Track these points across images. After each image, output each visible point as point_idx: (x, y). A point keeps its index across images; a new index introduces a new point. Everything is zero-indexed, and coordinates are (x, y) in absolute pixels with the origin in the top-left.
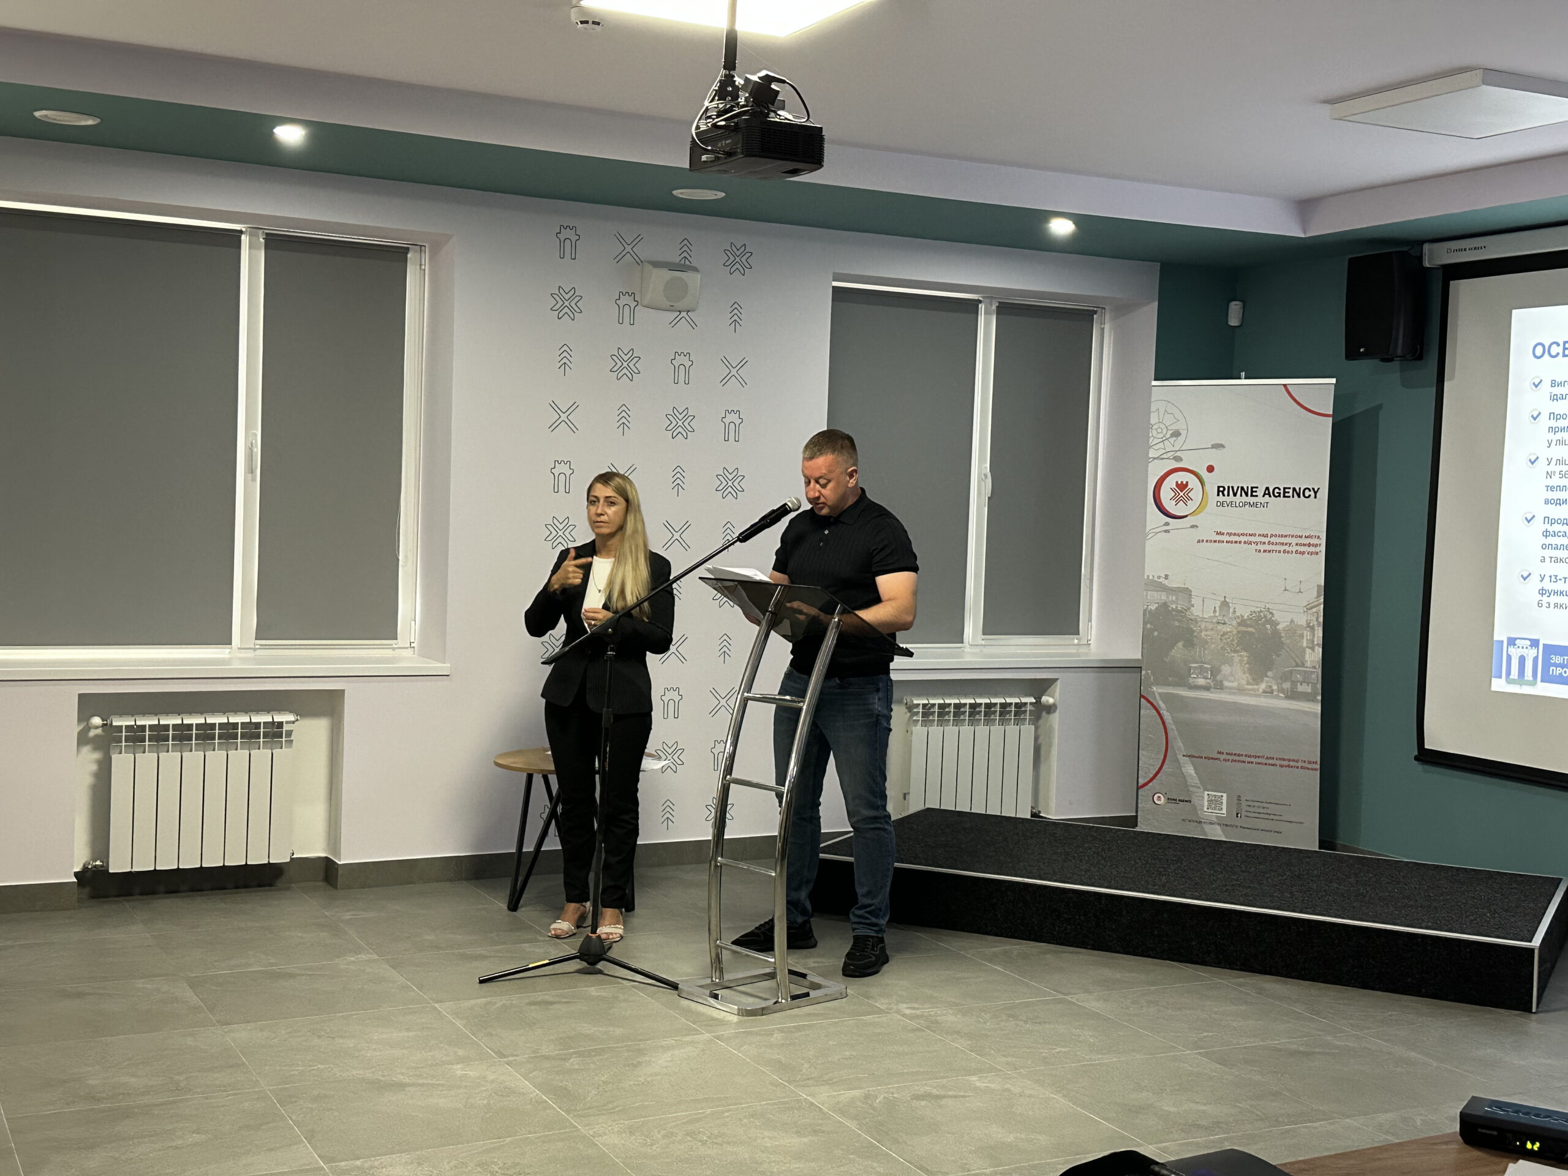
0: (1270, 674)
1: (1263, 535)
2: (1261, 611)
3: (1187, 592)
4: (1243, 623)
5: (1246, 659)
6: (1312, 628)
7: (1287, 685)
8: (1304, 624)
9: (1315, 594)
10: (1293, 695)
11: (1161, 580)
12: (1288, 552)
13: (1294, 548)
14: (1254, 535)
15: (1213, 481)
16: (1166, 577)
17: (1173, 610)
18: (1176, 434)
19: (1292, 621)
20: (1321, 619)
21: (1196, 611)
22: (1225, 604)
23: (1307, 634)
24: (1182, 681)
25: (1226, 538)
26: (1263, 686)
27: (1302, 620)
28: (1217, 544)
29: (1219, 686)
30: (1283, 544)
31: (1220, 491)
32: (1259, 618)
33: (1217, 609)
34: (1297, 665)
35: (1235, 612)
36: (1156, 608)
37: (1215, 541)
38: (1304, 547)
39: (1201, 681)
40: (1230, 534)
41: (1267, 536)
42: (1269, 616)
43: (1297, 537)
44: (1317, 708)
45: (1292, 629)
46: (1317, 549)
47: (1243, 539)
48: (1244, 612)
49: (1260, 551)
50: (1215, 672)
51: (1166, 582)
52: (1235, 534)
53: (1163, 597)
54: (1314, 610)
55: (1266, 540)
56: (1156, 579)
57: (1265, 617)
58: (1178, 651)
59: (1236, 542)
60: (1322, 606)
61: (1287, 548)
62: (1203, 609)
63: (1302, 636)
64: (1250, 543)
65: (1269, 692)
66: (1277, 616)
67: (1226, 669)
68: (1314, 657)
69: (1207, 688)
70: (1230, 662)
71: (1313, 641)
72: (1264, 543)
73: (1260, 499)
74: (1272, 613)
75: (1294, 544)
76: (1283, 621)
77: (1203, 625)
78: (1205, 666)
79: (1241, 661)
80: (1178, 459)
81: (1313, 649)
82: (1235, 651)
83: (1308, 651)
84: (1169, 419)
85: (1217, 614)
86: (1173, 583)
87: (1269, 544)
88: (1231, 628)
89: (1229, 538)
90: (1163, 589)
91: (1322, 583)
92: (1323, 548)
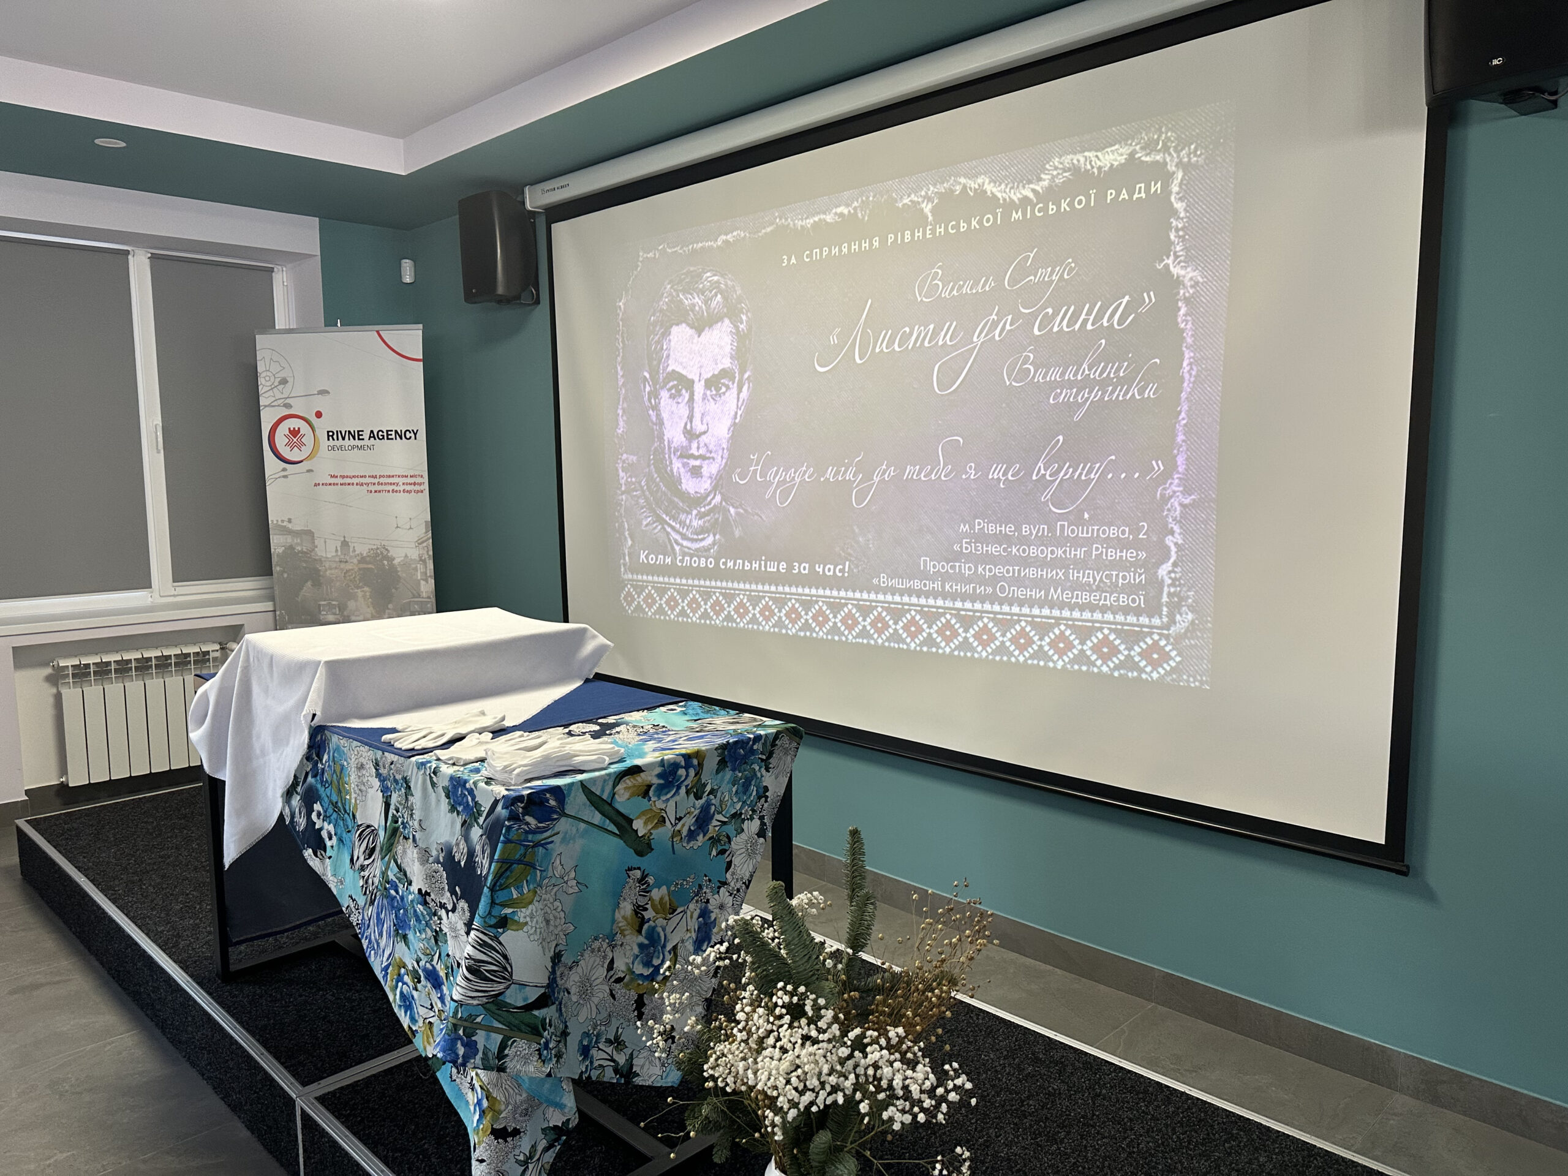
0: (390, 606)
1: (373, 477)
2: (378, 549)
3: (310, 533)
4: (363, 560)
5: (368, 594)
6: (424, 561)
8: (418, 558)
9: (424, 531)
11: (284, 524)
12: (396, 491)
13: (401, 488)
14: (365, 477)
15: (323, 426)
16: (290, 521)
17: (299, 552)
18: (284, 382)
19: (406, 556)
20: (431, 553)
21: (320, 552)
22: (345, 544)
23: (420, 566)
24: (314, 619)
25: (339, 481)
27: (414, 554)
28: (332, 486)
29: (348, 621)
30: (391, 484)
31: (330, 435)
32: (377, 555)
33: (339, 549)
34: (414, 597)
35: (354, 551)
36: (283, 551)
37: (330, 484)
38: (410, 486)
39: (331, 618)
40: (343, 477)
41: (376, 477)
42: (385, 553)
43: (403, 476)
45: (407, 563)
46: (422, 488)
47: (355, 481)
48: (362, 549)
49: (371, 492)
50: (342, 607)
51: (290, 526)
52: (347, 477)
53: (289, 540)
54: (425, 544)
55: (376, 481)
56: (280, 523)
57: (382, 553)
58: (308, 590)
59: (349, 484)
60: (431, 541)
61: (395, 487)
62: (327, 550)
63: (416, 569)
64: (362, 485)
66: (392, 553)
67: (352, 604)
69: (336, 623)
70: (353, 597)
71: (426, 574)
72: (374, 484)
73: (366, 442)
74: (387, 550)
75: (401, 484)
76: (399, 555)
77: (327, 565)
78: (334, 603)
79: (364, 596)
80: (288, 406)
81: (426, 581)
82: (358, 587)
83: (423, 582)
84: (275, 368)
85: (339, 553)
86: (296, 526)
87: (378, 484)
88: (353, 565)
89: (342, 480)
90: (289, 532)
91: (429, 519)
92: (426, 487)
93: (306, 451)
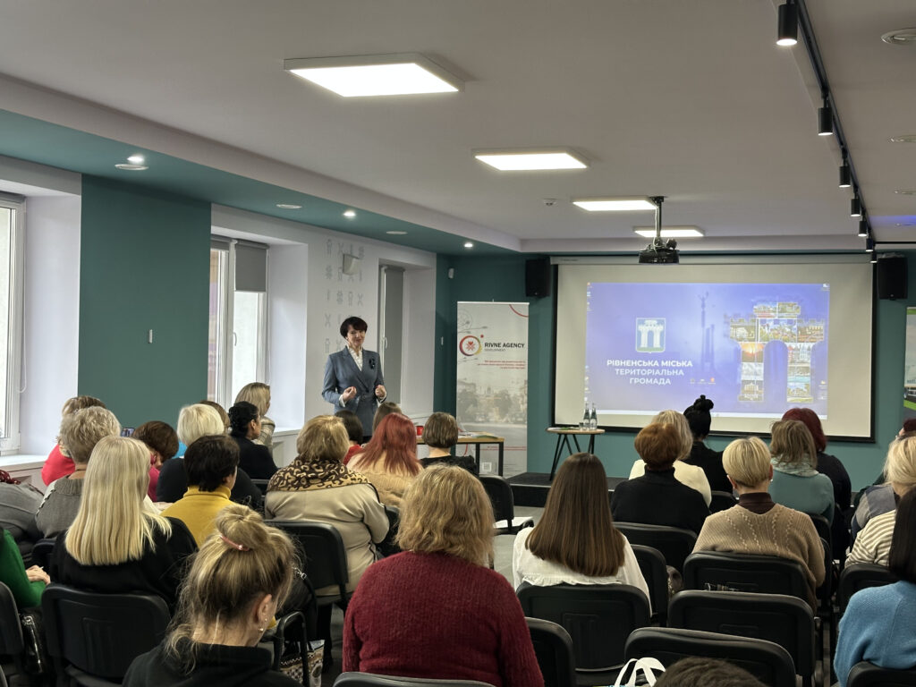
0: (507, 415)
1: (503, 362)
2: (503, 391)
3: (474, 384)
4: (497, 396)
5: (498, 409)
6: (523, 397)
7: (514, 419)
8: (521, 395)
9: (524, 384)
10: (516, 422)
11: (463, 380)
12: (514, 368)
13: (516, 367)
14: (500, 362)
15: (483, 341)
16: (465, 379)
17: (468, 392)
18: (468, 323)
19: (515, 394)
20: (527, 393)
21: (478, 392)
22: (489, 389)
23: (521, 399)
24: (473, 420)
26: (505, 420)
27: (518, 394)
28: (486, 365)
29: (488, 421)
30: (511, 365)
31: (486, 345)
32: (503, 394)
33: (486, 391)
34: (518, 411)
35: (493, 392)
36: (462, 393)
38: (520, 366)
39: (480, 420)
40: (490, 361)
41: (505, 362)
43: (517, 362)
44: (526, 427)
45: (515, 397)
46: (524, 367)
47: (496, 363)
48: (497, 391)
49: (502, 368)
50: (486, 415)
51: (465, 382)
52: (492, 362)
54: (524, 390)
56: (461, 380)
57: (505, 393)
58: (471, 408)
59: (493, 365)
60: (527, 388)
62: (481, 391)
63: (519, 400)
64: (498, 365)
65: (507, 422)
66: (509, 393)
67: (490, 414)
68: (524, 407)
69: (482, 422)
70: (491, 411)
71: (523, 401)
72: (504, 365)
73: (502, 347)
74: (507, 392)
75: (515, 365)
76: (512, 394)
77: (481, 397)
78: (482, 413)
79: (496, 411)
80: (469, 332)
81: (523, 404)
82: (494, 407)
83: (521, 405)
84: (465, 317)
85: (486, 393)
86: (468, 381)
87: (506, 365)
88: (492, 398)
89: (489, 363)
90: (464, 384)
91: (526, 378)
92: (526, 367)
93: (475, 351)
